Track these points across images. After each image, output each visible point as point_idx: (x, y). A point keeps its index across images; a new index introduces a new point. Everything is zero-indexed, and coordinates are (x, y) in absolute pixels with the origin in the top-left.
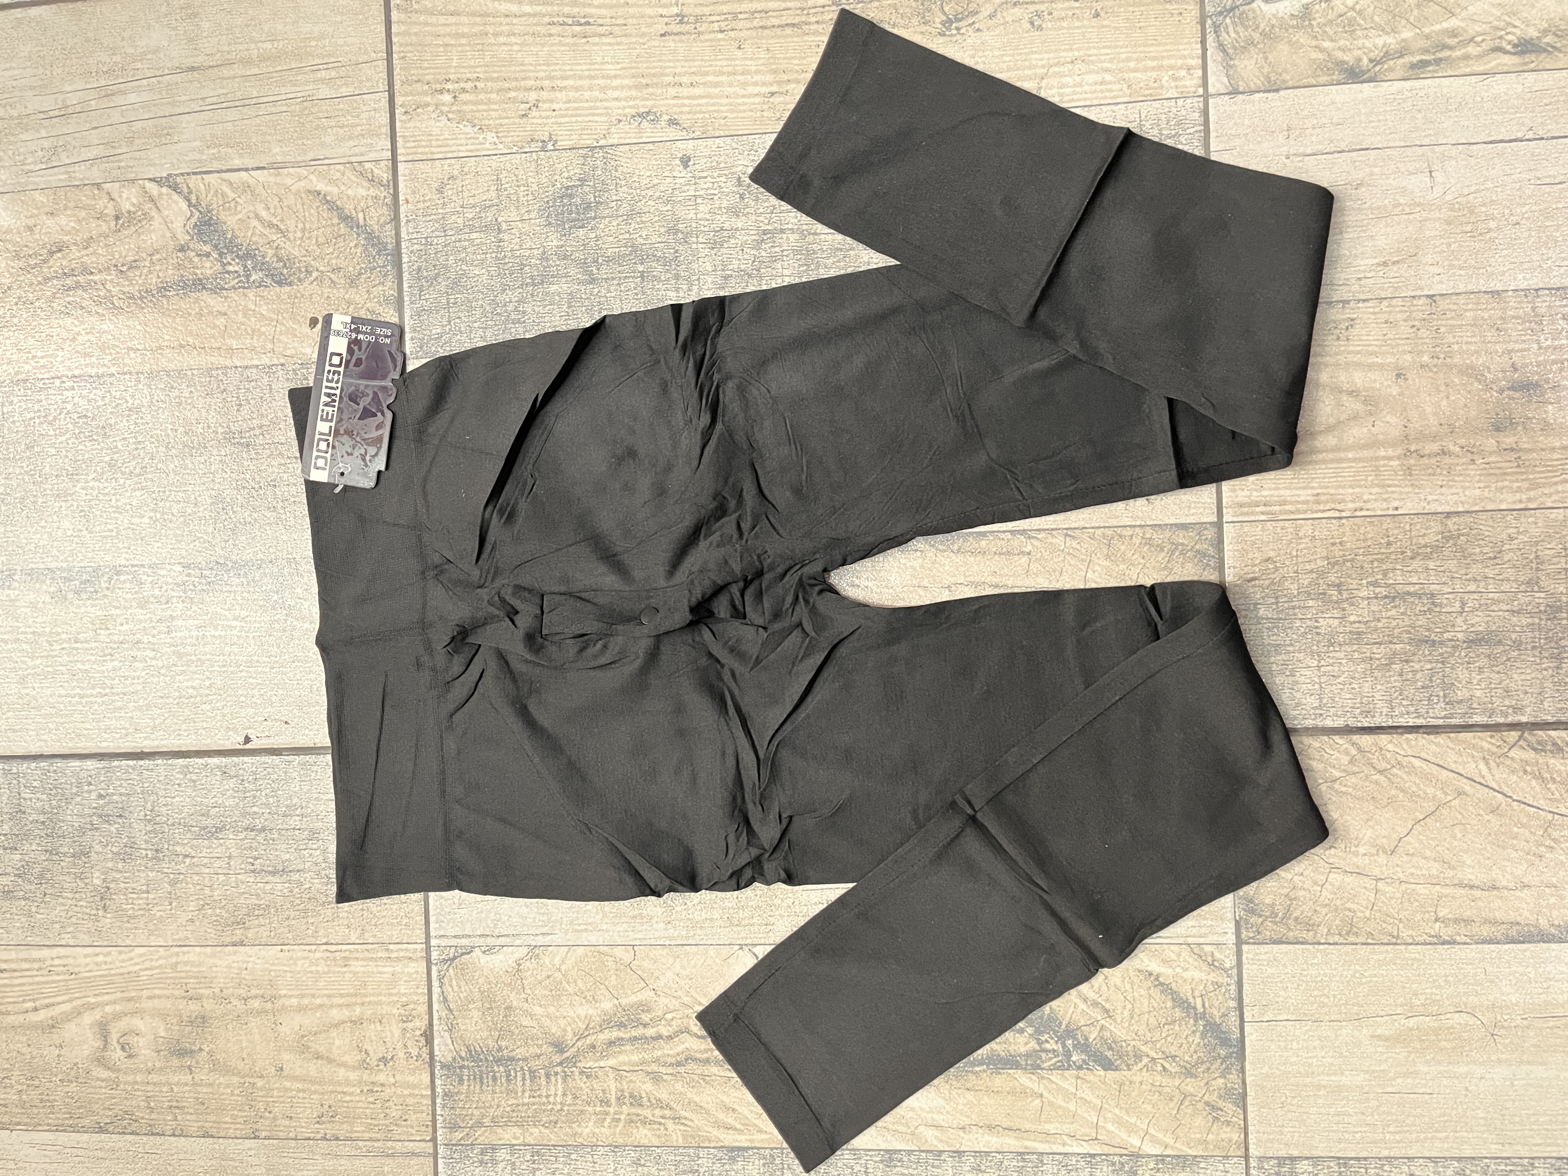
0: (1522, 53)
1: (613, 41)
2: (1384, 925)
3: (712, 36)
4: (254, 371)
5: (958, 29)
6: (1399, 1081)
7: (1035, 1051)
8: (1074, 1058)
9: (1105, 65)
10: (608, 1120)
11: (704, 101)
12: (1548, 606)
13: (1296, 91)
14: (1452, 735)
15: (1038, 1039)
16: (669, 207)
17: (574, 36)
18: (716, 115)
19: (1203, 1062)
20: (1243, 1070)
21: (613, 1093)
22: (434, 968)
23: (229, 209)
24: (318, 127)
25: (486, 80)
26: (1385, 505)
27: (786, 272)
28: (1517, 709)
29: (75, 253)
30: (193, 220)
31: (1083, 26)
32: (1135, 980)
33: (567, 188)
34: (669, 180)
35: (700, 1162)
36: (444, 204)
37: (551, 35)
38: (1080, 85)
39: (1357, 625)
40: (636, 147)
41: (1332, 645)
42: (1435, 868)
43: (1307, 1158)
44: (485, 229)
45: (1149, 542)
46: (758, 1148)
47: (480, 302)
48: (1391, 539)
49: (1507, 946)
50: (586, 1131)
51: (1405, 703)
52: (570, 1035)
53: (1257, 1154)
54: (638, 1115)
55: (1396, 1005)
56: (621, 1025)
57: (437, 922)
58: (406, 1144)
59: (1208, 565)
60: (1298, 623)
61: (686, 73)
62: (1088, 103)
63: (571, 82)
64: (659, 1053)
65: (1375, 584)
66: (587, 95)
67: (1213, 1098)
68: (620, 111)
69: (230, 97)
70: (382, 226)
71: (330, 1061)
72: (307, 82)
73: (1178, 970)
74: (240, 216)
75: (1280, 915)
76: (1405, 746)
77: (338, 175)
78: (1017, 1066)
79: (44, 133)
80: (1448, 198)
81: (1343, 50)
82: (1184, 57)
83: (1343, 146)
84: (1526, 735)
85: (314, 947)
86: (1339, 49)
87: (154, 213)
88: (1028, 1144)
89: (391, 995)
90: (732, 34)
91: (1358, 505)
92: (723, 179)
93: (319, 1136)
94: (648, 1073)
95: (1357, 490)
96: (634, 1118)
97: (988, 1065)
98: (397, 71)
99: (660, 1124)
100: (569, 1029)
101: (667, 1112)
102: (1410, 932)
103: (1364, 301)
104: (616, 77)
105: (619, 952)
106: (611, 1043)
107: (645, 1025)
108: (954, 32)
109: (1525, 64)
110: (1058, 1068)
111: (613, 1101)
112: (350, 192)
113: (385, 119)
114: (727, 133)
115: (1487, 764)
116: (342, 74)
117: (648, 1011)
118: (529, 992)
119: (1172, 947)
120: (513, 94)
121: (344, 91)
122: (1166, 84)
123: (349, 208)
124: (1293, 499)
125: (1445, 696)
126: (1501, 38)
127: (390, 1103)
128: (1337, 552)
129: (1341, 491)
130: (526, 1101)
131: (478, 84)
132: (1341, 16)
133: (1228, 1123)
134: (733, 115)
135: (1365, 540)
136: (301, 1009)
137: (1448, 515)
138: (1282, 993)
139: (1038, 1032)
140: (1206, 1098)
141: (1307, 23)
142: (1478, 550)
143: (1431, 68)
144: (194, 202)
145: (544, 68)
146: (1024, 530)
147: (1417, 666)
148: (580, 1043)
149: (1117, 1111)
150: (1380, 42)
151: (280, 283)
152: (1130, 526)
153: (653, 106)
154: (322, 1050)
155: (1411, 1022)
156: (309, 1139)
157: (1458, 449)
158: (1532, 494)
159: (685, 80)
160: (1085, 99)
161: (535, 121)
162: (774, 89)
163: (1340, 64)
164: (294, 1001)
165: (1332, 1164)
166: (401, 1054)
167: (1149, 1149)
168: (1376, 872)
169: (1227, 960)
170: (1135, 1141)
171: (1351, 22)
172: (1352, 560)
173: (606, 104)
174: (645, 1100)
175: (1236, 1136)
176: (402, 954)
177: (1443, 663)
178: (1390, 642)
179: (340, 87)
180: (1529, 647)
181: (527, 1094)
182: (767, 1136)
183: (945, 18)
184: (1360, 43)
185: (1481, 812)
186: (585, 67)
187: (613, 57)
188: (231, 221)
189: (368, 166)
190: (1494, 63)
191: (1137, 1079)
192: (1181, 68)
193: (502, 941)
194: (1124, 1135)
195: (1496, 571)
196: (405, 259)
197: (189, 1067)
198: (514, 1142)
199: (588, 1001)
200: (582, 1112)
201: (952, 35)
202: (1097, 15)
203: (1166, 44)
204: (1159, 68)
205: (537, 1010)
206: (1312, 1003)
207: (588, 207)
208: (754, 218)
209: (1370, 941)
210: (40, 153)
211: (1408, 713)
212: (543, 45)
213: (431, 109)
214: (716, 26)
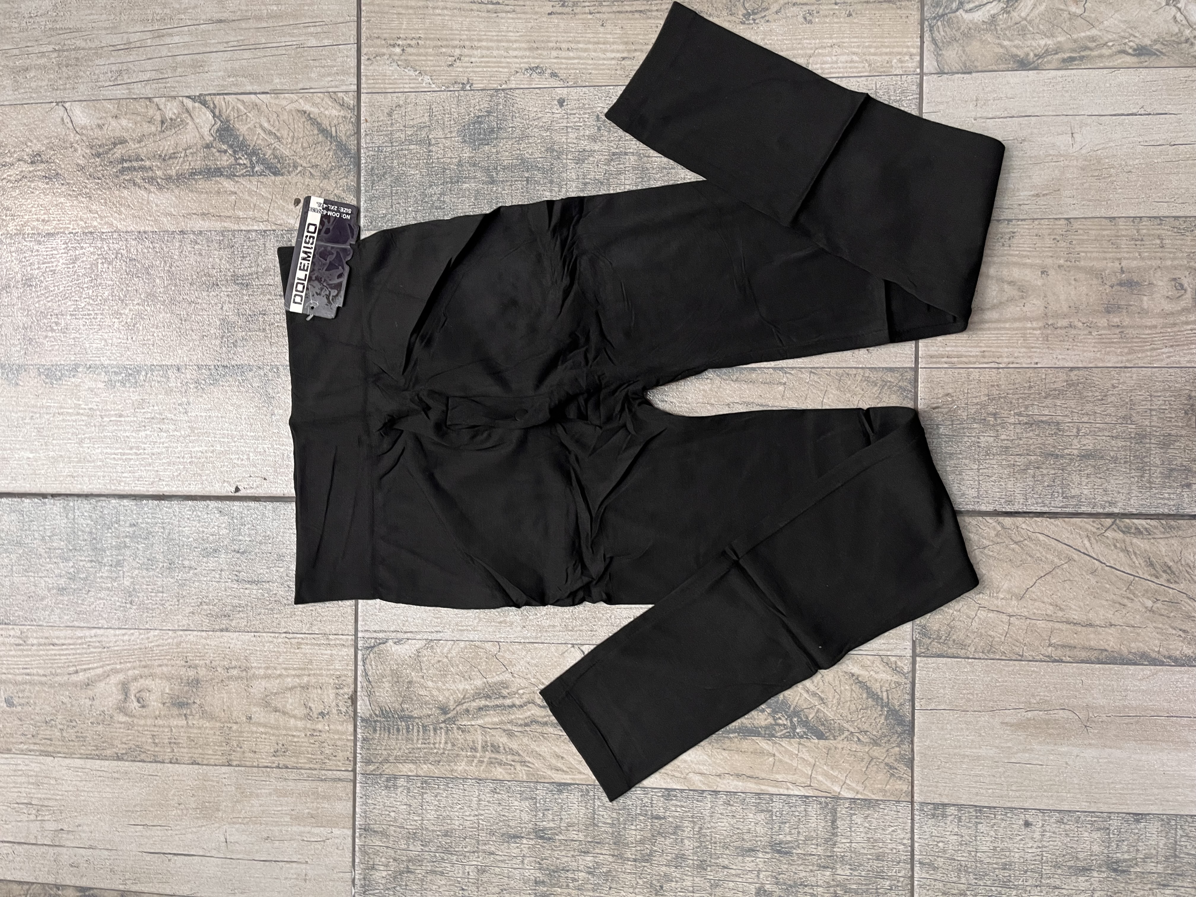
0: (1139, 55)
1: (515, 16)
2: (1014, 647)
3: (585, 16)
4: (254, 234)
5: (754, 20)
6: (1019, 755)
7: (771, 724)
8: (798, 730)
9: (854, 50)
10: (476, 761)
11: (576, 61)
12: (1136, 434)
13: (983, 74)
14: (1066, 519)
15: (774, 717)
16: (548, 134)
17: (488, 11)
18: (584, 71)
19: (885, 736)
20: (912, 742)
21: (480, 743)
22: (360, 652)
23: (242, 120)
24: (306, 66)
25: (426, 39)
26: (1029, 361)
27: (627, 182)
28: (1111, 504)
29: (132, 145)
30: (216, 127)
31: (841, 22)
32: (842, 678)
33: (478, 117)
34: (549, 115)
35: (538, 792)
36: (392, 124)
37: (472, 10)
38: (836, 62)
39: (1006, 442)
40: (526, 91)
41: (988, 455)
42: (1050, 610)
43: (954, 805)
44: (420, 143)
45: (867, 379)
46: (578, 784)
47: (414, 193)
48: (1032, 384)
49: (1097, 666)
50: (460, 768)
51: (1035, 496)
52: (452, 703)
53: (919, 800)
54: (496, 759)
55: (1019, 703)
56: (488, 697)
57: (363, 621)
58: (335, 772)
59: (907, 397)
60: (966, 439)
61: (564, 42)
62: (841, 75)
63: (484, 44)
64: (513, 717)
65: (1020, 414)
66: (495, 53)
67: (890, 760)
68: (518, 65)
69: (246, 42)
70: (348, 137)
71: (284, 713)
72: (300, 35)
73: (872, 673)
74: (249, 125)
75: (943, 637)
76: (1034, 526)
77: (319, 100)
78: (759, 734)
79: (112, 60)
80: (1084, 151)
81: (1017, 47)
82: (908, 47)
83: (1014, 113)
84: (1118, 521)
85: (277, 635)
86: (1014, 46)
87: (189, 121)
88: (763, 787)
89: (329, 670)
90: (598, 15)
91: (1011, 360)
92: (587, 116)
93: (274, 765)
94: (504, 730)
95: (1011, 350)
96: (494, 760)
97: (738, 733)
98: (363, 30)
99: (511, 765)
100: (451, 698)
101: (517, 758)
102: (1031, 653)
103: (1022, 220)
104: (516, 41)
105: (488, 646)
106: (480, 709)
107: (504, 697)
108: (752, 22)
109: (1141, 63)
110: (787, 737)
111: (480, 748)
112: (326, 112)
113: (354, 63)
114: (591, 84)
115: (1089, 540)
116: (325, 30)
117: (507, 688)
118: (425, 671)
119: (869, 657)
120: (444, 50)
121: (326, 42)
122: (895, 65)
123: (325, 123)
124: (967, 354)
125: (1063, 493)
126: (1125, 44)
127: (325, 744)
128: (995, 392)
129: (1000, 350)
130: (419, 746)
131: (420, 42)
132: (1016, 24)
133: (900, 778)
134: (597, 72)
135: (1014, 384)
136: (267, 677)
137: (1072, 369)
138: (942, 691)
139: (775, 712)
140: (886, 760)
141: (993, 28)
142: (1090, 394)
143: (1076, 62)
144: (217, 113)
145: (466, 33)
146: (782, 368)
147: (1045, 472)
148: (458, 708)
149: (825, 768)
150: (1042, 42)
151: (275, 174)
152: (855, 368)
153: (540, 63)
154: (279, 706)
155: (1030, 714)
156: (267, 767)
157: (1081, 324)
158: (1130, 357)
159: (564, 46)
160: (839, 73)
161: (459, 69)
162: (625, 55)
163: (1014, 56)
164: (262, 672)
165: (971, 810)
166: (334, 711)
167: (845, 794)
168: (1010, 610)
169: (906, 668)
170: (837, 789)
171: (1024, 29)
172: (1005, 397)
173: (508, 60)
174: (502, 748)
175: (906, 787)
176: (338, 642)
177: (1063, 470)
178: (1028, 454)
179: (323, 39)
180: (1122, 461)
181: (420, 742)
182: (584, 777)
183: (745, 12)
184: (1028, 43)
185: (1084, 573)
186: (494, 34)
187: (515, 27)
188: (242, 129)
189: (340, 95)
190: (1119, 61)
191: (840, 746)
192: (906, 54)
193: (409, 635)
194: (829, 785)
195: (1102, 409)
196: (363, 161)
197: (185, 715)
198: (410, 774)
199: (466, 679)
200: (458, 755)
201: (750, 24)
202: (850, 15)
203: (896, 37)
204: (891, 53)
205: (430, 684)
206: (962, 698)
207: (492, 131)
208: (606, 144)
209: (1003, 658)
210: (110, 75)
211: (1037, 503)
212: (466, 17)
213: (386, 57)
214: (587, 10)
